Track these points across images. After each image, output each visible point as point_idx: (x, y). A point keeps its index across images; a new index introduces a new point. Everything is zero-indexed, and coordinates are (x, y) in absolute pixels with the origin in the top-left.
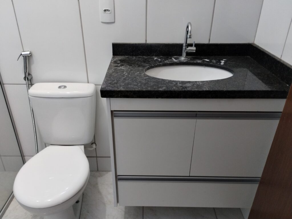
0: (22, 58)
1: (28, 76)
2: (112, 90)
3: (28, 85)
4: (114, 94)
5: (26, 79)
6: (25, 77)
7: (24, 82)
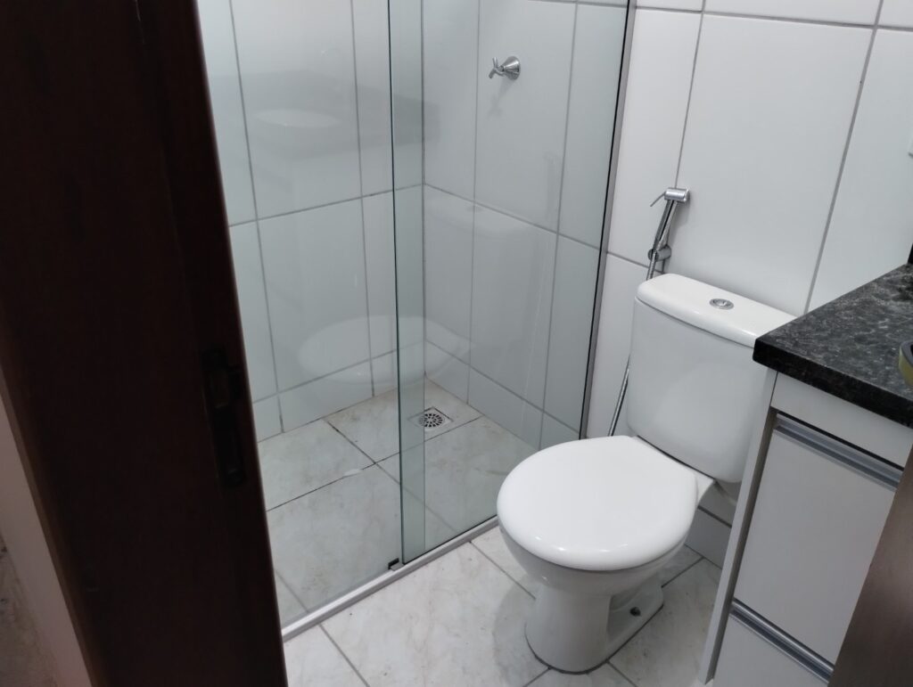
0: (663, 203)
1: (660, 250)
2: (788, 351)
3: (654, 270)
4: (790, 364)
5: (654, 255)
6: (652, 251)
7: (647, 261)
